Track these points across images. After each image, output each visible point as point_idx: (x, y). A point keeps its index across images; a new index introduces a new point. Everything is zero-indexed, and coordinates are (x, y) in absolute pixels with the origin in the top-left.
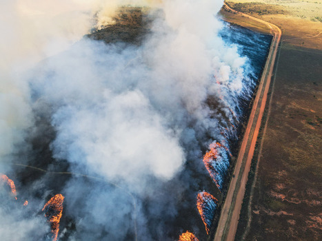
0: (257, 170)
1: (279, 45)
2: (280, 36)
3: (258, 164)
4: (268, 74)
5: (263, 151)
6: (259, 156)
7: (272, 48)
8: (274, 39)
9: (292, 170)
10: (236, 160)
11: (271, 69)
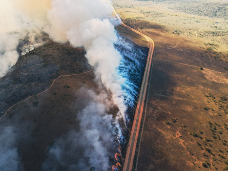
0: (136, 167)
1: (153, 57)
2: (153, 48)
3: (137, 161)
4: (145, 83)
5: (140, 151)
6: (138, 155)
7: (148, 59)
8: (150, 51)
9: (156, 163)
10: (124, 160)
11: (147, 78)
